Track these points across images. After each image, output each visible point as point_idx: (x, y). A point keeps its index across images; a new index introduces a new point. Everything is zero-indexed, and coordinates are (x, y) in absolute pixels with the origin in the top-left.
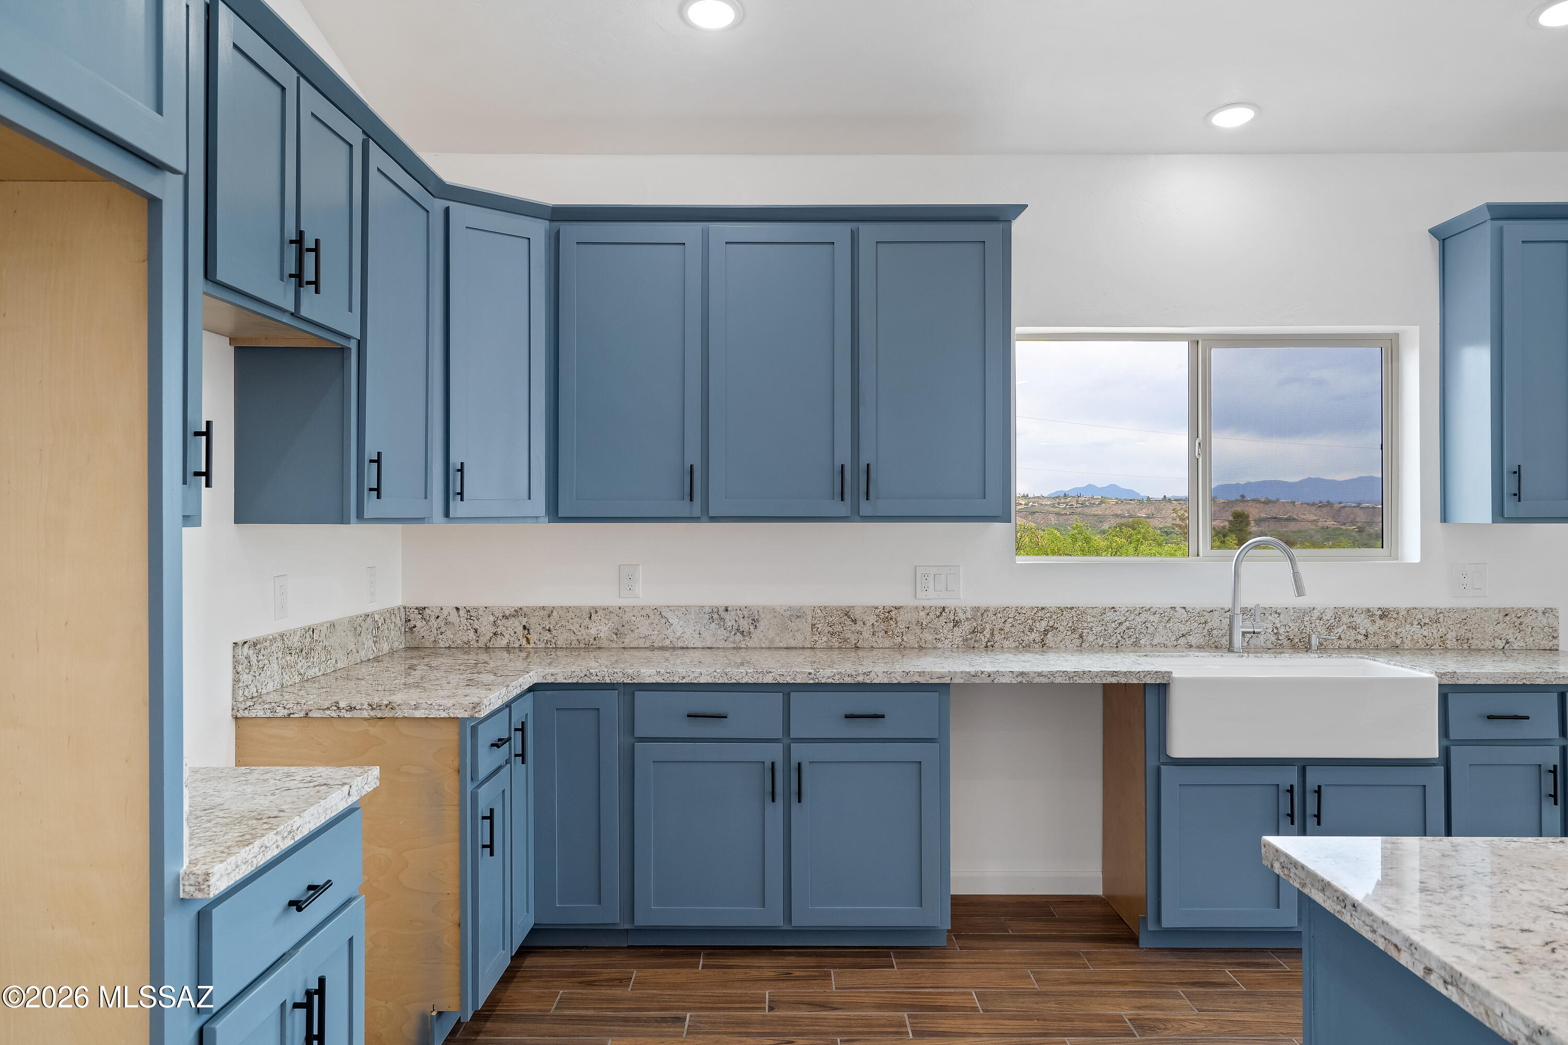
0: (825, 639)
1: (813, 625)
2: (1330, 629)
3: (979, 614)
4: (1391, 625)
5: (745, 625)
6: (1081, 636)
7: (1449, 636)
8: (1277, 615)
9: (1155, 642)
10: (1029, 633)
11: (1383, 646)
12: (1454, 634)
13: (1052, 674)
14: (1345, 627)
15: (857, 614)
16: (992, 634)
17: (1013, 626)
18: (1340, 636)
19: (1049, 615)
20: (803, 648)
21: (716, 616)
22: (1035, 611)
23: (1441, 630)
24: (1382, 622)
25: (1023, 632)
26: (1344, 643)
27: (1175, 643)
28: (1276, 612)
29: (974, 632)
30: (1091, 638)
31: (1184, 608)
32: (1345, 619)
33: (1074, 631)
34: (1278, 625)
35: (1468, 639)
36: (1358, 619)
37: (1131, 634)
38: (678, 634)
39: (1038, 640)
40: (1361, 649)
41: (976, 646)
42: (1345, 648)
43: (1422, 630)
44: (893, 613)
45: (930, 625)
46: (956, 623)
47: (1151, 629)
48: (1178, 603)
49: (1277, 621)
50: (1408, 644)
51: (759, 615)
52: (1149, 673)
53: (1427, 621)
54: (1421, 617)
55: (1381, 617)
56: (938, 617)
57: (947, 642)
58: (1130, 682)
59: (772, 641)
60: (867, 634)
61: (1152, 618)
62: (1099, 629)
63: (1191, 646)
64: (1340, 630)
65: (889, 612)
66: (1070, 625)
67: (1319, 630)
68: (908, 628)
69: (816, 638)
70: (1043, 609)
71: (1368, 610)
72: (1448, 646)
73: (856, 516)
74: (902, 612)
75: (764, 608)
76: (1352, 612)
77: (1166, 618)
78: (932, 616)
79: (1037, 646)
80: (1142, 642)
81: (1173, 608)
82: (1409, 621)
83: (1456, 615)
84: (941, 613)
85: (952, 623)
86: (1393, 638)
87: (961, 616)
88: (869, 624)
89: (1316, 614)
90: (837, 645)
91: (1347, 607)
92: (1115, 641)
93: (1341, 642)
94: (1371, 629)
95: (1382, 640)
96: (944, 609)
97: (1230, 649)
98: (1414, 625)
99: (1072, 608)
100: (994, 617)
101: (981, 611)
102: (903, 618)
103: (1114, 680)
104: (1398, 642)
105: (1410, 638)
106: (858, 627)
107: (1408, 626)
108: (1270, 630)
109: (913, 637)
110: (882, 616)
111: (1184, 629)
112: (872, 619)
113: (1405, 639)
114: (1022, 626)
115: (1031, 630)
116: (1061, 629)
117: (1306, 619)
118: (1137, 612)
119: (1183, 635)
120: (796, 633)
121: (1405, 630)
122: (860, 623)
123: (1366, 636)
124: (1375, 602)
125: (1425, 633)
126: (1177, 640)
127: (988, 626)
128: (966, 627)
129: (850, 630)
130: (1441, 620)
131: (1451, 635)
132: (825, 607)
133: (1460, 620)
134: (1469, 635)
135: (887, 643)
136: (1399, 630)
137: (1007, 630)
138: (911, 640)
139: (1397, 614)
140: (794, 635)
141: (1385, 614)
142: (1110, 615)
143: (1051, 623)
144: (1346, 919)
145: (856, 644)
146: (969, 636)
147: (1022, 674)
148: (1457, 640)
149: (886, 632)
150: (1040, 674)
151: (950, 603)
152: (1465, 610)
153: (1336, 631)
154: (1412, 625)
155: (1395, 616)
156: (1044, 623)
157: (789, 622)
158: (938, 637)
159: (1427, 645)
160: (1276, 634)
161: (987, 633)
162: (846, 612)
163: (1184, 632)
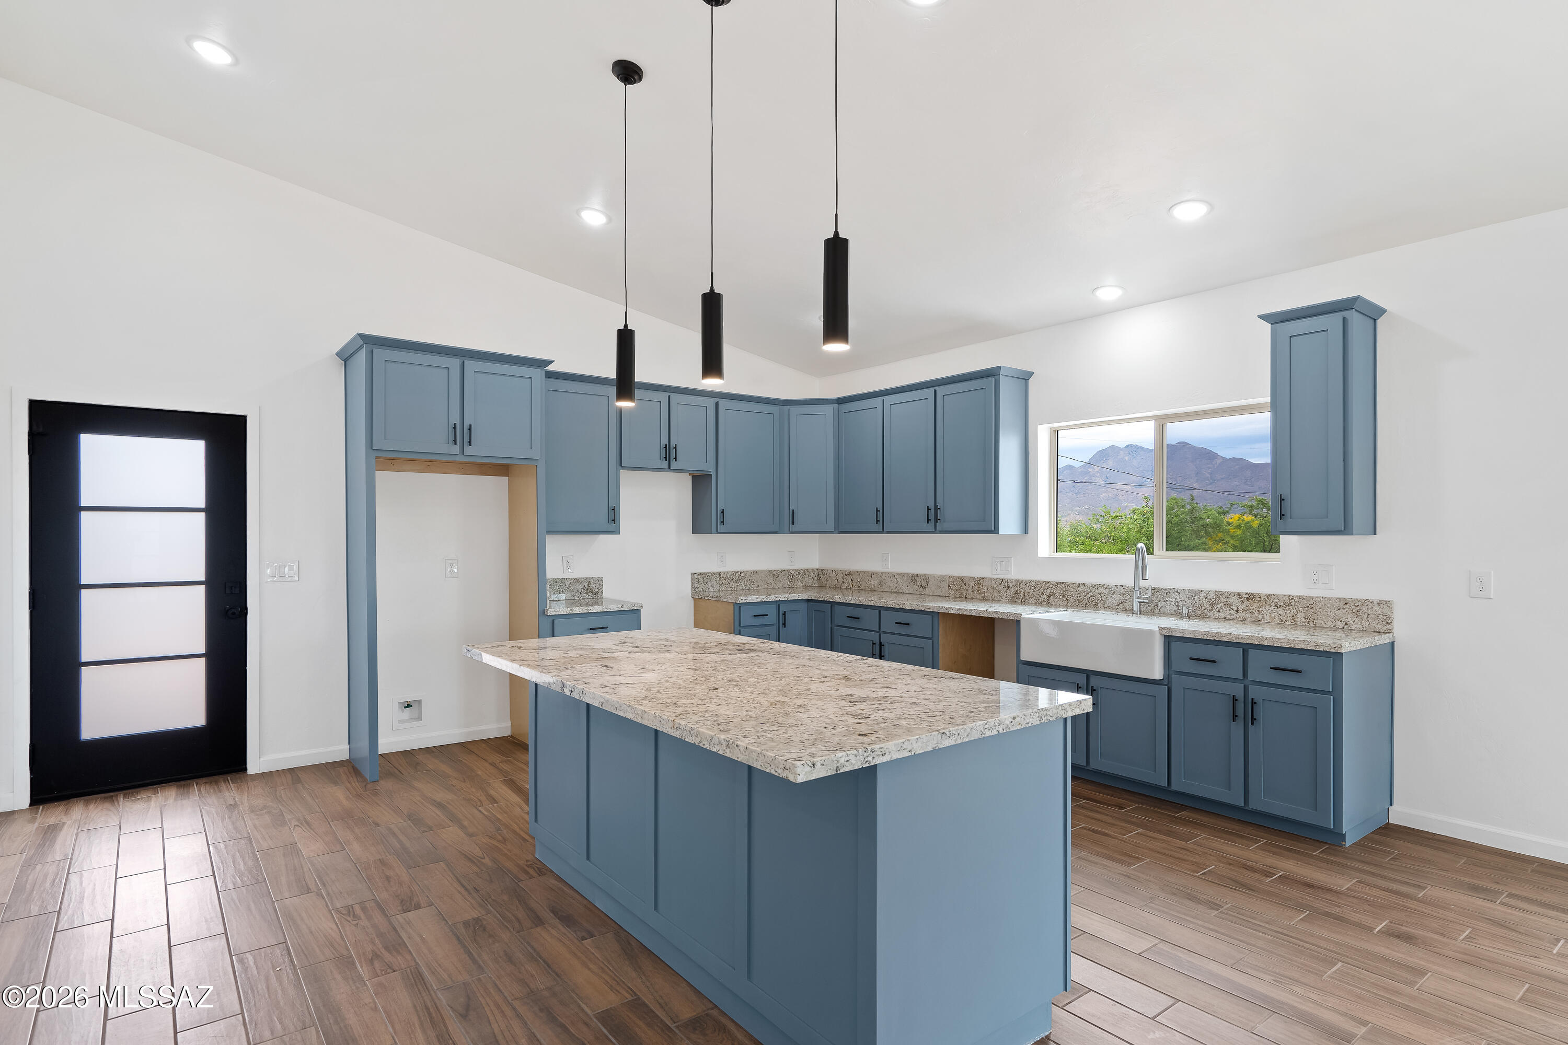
0: (953, 592)
1: (949, 585)
2: (1212, 605)
3: (1018, 584)
4: (1255, 605)
5: (924, 583)
6: (1067, 599)
7: (1299, 616)
8: (1178, 594)
9: (1106, 606)
10: (1041, 596)
11: (1249, 619)
12: (1303, 615)
14: (1222, 604)
15: (966, 580)
16: (1024, 595)
17: (1034, 591)
18: (1219, 610)
19: (1051, 586)
20: (945, 596)
21: (913, 579)
22: (1044, 584)
23: (1292, 611)
24: (1248, 603)
25: (1039, 595)
27: (1118, 607)
28: (1177, 592)
29: (1016, 593)
30: (1072, 600)
31: (1122, 586)
32: (1223, 599)
33: (1063, 596)
34: (1179, 600)
35: (1314, 619)
36: (1231, 600)
37: (1093, 600)
38: (900, 586)
39: (1046, 600)
40: (1233, 619)
41: (1017, 601)
42: (1222, 619)
43: (1278, 610)
44: (981, 581)
45: (997, 588)
46: (1008, 588)
47: (1104, 598)
48: (1119, 583)
49: (1178, 598)
50: (1267, 619)
51: (929, 579)
53: (1282, 604)
54: (1277, 601)
55: (1248, 599)
56: (1000, 584)
57: (1004, 598)
59: (933, 592)
60: (970, 591)
61: (1104, 591)
62: (1076, 596)
63: (1126, 610)
64: (1219, 606)
65: (979, 580)
66: (1062, 592)
67: (1205, 605)
68: (987, 589)
69: (950, 592)
70: (1048, 582)
71: (1239, 594)
72: (1298, 623)
73: (935, 530)
74: (985, 580)
75: (931, 575)
76: (1227, 595)
77: (1112, 592)
78: (998, 583)
79: (1045, 603)
80: (1099, 605)
81: (1116, 586)
82: (1268, 603)
83: (1305, 601)
84: (1001, 582)
85: (1006, 588)
86: (1256, 615)
87: (1010, 584)
88: (971, 586)
89: (1203, 594)
90: (958, 596)
91: (1224, 591)
92: (1085, 603)
93: (1220, 614)
94: (1241, 607)
95: (1248, 615)
96: (1003, 580)
98: (1272, 607)
99: (1063, 583)
100: (1025, 586)
101: (1020, 582)
102: (985, 583)
104: (1260, 617)
105: (1268, 615)
107: (1267, 607)
108: (1173, 603)
109: (990, 594)
110: (976, 582)
111: (1122, 599)
112: (972, 584)
113: (1265, 615)
114: (1038, 592)
115: (1043, 594)
116: (1057, 594)
117: (1197, 597)
118: (1096, 587)
121: (1265, 609)
122: (967, 585)
123: (1237, 611)
124: (1245, 589)
125: (1281, 612)
126: (1118, 605)
127: (1022, 591)
128: (1012, 590)
129: (963, 588)
130: (1293, 604)
132: (954, 577)
133: (1308, 605)
134: (1315, 617)
135: (978, 596)
136: (1261, 609)
137: (1031, 593)
138: (988, 595)
139: (1260, 597)
140: (942, 590)
141: (1250, 597)
142: (1082, 588)
143: (1052, 591)
145: (966, 596)
146: (1014, 596)
148: (1305, 619)
149: (978, 591)
151: (1006, 577)
152: (1312, 598)
153: (1216, 607)
154: (1271, 606)
155: (1258, 599)
156: (1049, 591)
157: (940, 583)
158: (1000, 594)
159: (1282, 621)
160: (1177, 606)
161: (1022, 594)
162: (962, 579)
163: (1122, 601)
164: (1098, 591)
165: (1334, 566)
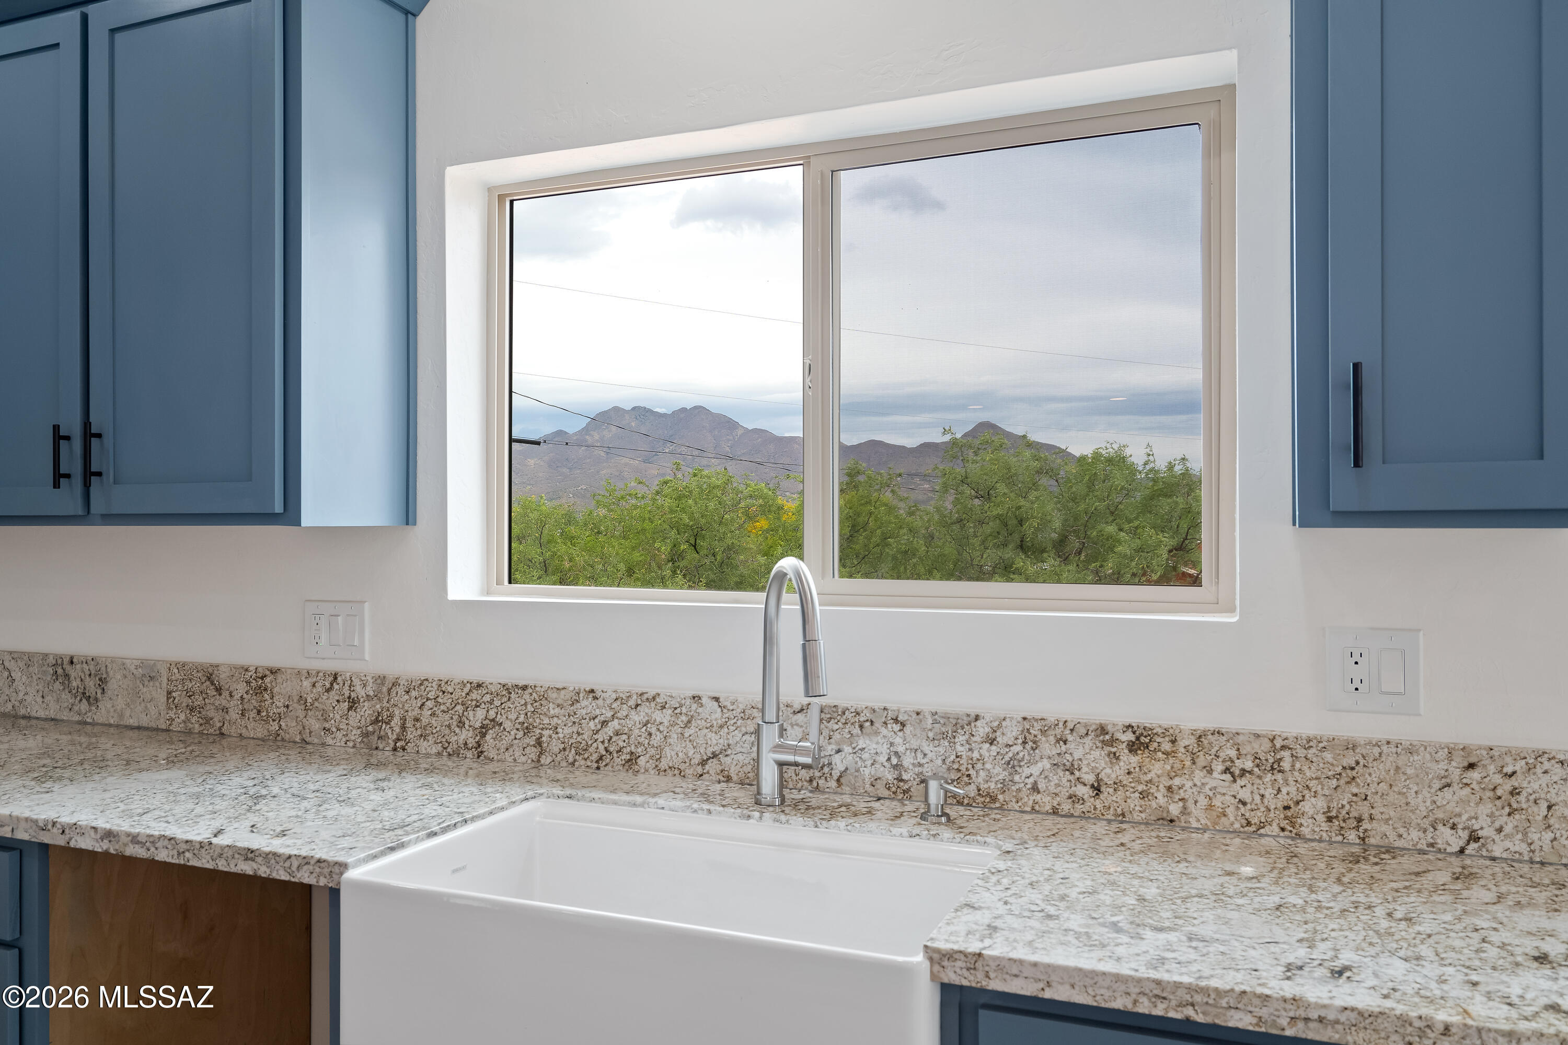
0: (182, 717)
1: (169, 693)
3: (385, 689)
4: (1157, 769)
5: (91, 686)
6: (539, 743)
7: (1306, 806)
8: (897, 727)
9: (663, 765)
10: (457, 730)
11: (1137, 817)
12: (1321, 804)
13: (153, 840)
14: (1046, 764)
15: (223, 676)
16: (403, 728)
17: (433, 715)
18: (1036, 782)
19: (487, 698)
20: (157, 730)
21: (60, 671)
22: (466, 690)
23: (1284, 791)
24: (1134, 760)
25: (449, 726)
26: (1047, 802)
27: (699, 770)
28: (896, 720)
29: (376, 721)
30: (556, 746)
31: (717, 699)
32: (1047, 746)
33: (527, 731)
34: (901, 749)
35: (1359, 820)
36: (1078, 750)
37: (621, 744)
38: (21, 695)
39: (471, 742)
40: (1083, 816)
41: (381, 746)
42: (1047, 813)
43: (1236, 787)
44: (267, 680)
45: (316, 704)
46: (353, 703)
47: (657, 739)
48: (706, 686)
49: (898, 740)
50: (1198, 816)
51: (107, 673)
53: (1249, 765)
54: (1233, 753)
55: (1133, 748)
56: (328, 691)
57: (339, 735)
59: (121, 716)
60: (234, 715)
61: (658, 716)
62: (568, 731)
64: (1035, 770)
65: (262, 678)
66: (522, 719)
67: (988, 766)
68: (287, 706)
69: (172, 714)
70: (479, 686)
71: (1102, 730)
72: (1305, 831)
74: (279, 676)
75: (113, 660)
76: (1063, 731)
77: (684, 718)
78: (319, 688)
79: (469, 754)
80: (642, 761)
81: (696, 698)
82: (1202, 760)
83: (1328, 756)
84: (332, 684)
85: (346, 703)
86: (1162, 800)
87: (360, 692)
88: (237, 696)
89: (982, 729)
90: (197, 728)
91: (1052, 720)
92: (595, 757)
93: (1038, 797)
94: (1110, 773)
95: (1135, 801)
96: (335, 678)
98: (1215, 775)
99: (524, 688)
100: (407, 697)
101: (388, 684)
102: (284, 688)
104: (1175, 809)
105: (1203, 802)
106: (222, 701)
107: (1199, 775)
108: (883, 759)
109: (294, 724)
110: (254, 684)
111: (715, 741)
112: (240, 689)
113: (1190, 804)
114: (447, 717)
115: (461, 724)
116: (508, 725)
117: (961, 738)
118: (632, 703)
119: (715, 755)
120: (148, 705)
121: (1190, 784)
122: (226, 694)
123: (1097, 790)
125: (1244, 794)
126: (703, 763)
127: (397, 712)
128: (366, 711)
129: (213, 704)
130: (1286, 765)
131: (1312, 806)
132: (184, 665)
133: (1339, 769)
134: (1363, 809)
135: (260, 730)
136: (1177, 781)
137: (425, 721)
138: (291, 728)
139: (1173, 742)
140: (146, 707)
141: (1141, 742)
142: (587, 706)
143: (492, 714)
145: (220, 728)
146: (370, 729)
148: (1330, 819)
149: (259, 712)
151: (345, 666)
152: (1351, 746)
153: (1027, 771)
154: (1210, 772)
155: (1167, 746)
156: (480, 713)
157: (141, 686)
158: (327, 725)
159: (1249, 824)
160: (895, 767)
161: (396, 722)
162: (209, 675)
163: (717, 749)
164: (637, 717)
165: (1421, 633)
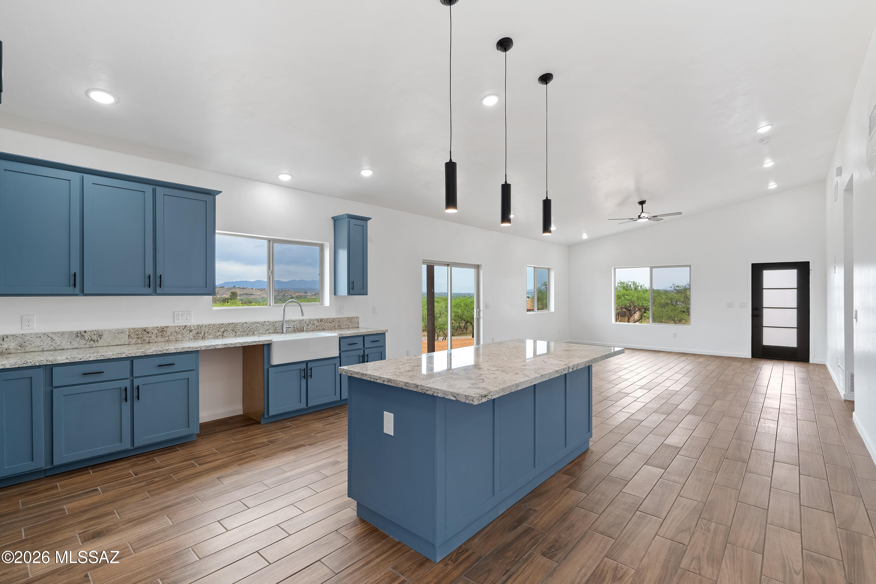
0: (135, 340)
1: (129, 336)
2: (308, 325)
3: (199, 327)
4: (323, 323)
5: (95, 337)
6: (236, 332)
9: (259, 332)
10: (218, 333)
11: (321, 329)
15: (150, 330)
16: (204, 334)
17: (212, 330)
18: (310, 327)
19: (225, 326)
20: (125, 345)
21: (79, 335)
22: (220, 325)
23: (334, 324)
25: (216, 332)
26: (311, 329)
27: (265, 332)
28: (294, 321)
29: (197, 333)
30: (239, 333)
31: (268, 321)
32: (312, 322)
33: (233, 331)
35: (340, 326)
36: (315, 322)
37: (252, 330)
38: (58, 344)
39: (221, 334)
40: (315, 330)
41: (198, 338)
44: (165, 329)
45: (180, 332)
46: (191, 331)
47: (258, 329)
48: (266, 320)
49: (294, 324)
50: (327, 328)
51: (102, 333)
52: (266, 341)
53: (331, 322)
55: (320, 321)
56: (183, 329)
57: (187, 337)
58: (260, 344)
59: (109, 343)
60: (154, 337)
61: (258, 325)
62: (241, 329)
63: (270, 333)
64: (310, 325)
65: (163, 329)
66: (232, 329)
67: (305, 326)
68: (171, 334)
69: (130, 340)
70: (223, 324)
71: (317, 320)
72: (336, 328)
73: (155, 293)
74: (169, 328)
75: (104, 330)
76: (313, 320)
77: (263, 325)
78: (181, 329)
79: (220, 336)
80: (255, 333)
82: (327, 322)
84: (185, 328)
85: (189, 331)
86: (323, 327)
87: (193, 328)
88: (154, 333)
89: (304, 321)
90: (140, 342)
92: (247, 333)
94: (318, 324)
95: (321, 327)
96: (186, 326)
97: (282, 333)
99: (233, 323)
100: (205, 328)
101: (200, 326)
102: (169, 331)
103: (255, 344)
105: (327, 326)
106: (150, 335)
108: (292, 327)
109: (174, 337)
110: (160, 330)
111: (268, 328)
112: (156, 331)
114: (215, 330)
115: (218, 331)
116: (229, 330)
117: (302, 323)
118: (254, 324)
119: (268, 330)
120: (121, 339)
121: (326, 324)
122: (150, 333)
123: (317, 327)
124: (319, 317)
125: (331, 325)
126: (266, 331)
127: (203, 331)
128: (194, 332)
129: (146, 336)
130: (334, 321)
131: (337, 325)
132: (135, 328)
133: (338, 321)
135: (162, 340)
137: (210, 332)
138: (172, 338)
140: (120, 340)
141: (321, 320)
142: (245, 325)
143: (226, 329)
144: (364, 378)
145: (149, 341)
146: (196, 335)
147: (226, 344)
149: (162, 336)
150: (232, 344)
151: (188, 324)
152: (339, 318)
155: (324, 321)
156: (223, 329)
157: (118, 335)
158: (183, 336)
159: (331, 328)
160: (294, 327)
161: (202, 333)
162: (145, 330)
163: (268, 329)
164: (255, 325)
